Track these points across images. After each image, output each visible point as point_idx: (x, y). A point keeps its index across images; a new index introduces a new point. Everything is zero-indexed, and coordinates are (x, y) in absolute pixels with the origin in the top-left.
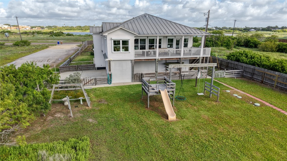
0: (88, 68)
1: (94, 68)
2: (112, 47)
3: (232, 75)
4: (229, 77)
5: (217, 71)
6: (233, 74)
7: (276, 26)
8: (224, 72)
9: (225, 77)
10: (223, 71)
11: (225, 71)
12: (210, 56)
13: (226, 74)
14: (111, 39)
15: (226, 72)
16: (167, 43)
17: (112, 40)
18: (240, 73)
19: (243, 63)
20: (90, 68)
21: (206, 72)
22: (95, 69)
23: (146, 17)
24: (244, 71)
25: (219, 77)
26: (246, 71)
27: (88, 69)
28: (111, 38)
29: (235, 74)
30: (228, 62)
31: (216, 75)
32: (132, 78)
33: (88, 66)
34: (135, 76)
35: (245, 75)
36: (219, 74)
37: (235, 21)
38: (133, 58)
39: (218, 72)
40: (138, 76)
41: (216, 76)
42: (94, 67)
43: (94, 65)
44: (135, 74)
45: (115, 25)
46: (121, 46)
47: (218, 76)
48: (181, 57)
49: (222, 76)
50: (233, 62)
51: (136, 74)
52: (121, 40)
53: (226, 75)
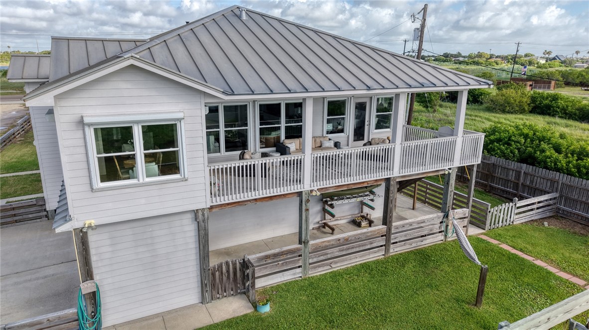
0: (15, 215)
1: (41, 214)
2: (88, 161)
3: (531, 213)
4: (524, 221)
5: (496, 208)
6: (532, 210)
7: (459, 53)
8: (512, 207)
9: (515, 223)
10: (511, 203)
11: (515, 205)
12: (479, 162)
13: (517, 214)
14: (81, 123)
15: (518, 208)
16: (326, 117)
17: (87, 129)
18: (551, 202)
19: (558, 170)
20: (25, 216)
21: (467, 215)
22: (47, 216)
23: (239, 17)
24: (561, 196)
25: (500, 226)
26: (566, 199)
27: (16, 221)
28: (76, 117)
29: (537, 208)
30: (494, 164)
31: (491, 220)
32: (203, 286)
33: (14, 209)
34: (217, 273)
35: (563, 210)
36: (499, 217)
37: (406, 41)
38: (203, 201)
39: (499, 211)
40: (228, 271)
41: (492, 224)
42: (40, 211)
43: (41, 203)
44: (214, 268)
45: (112, 50)
46: (139, 151)
47: (497, 222)
48: (394, 176)
49: (508, 221)
50: (514, 165)
51: (220, 266)
52: (137, 122)
53: (517, 217)
